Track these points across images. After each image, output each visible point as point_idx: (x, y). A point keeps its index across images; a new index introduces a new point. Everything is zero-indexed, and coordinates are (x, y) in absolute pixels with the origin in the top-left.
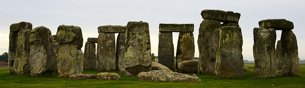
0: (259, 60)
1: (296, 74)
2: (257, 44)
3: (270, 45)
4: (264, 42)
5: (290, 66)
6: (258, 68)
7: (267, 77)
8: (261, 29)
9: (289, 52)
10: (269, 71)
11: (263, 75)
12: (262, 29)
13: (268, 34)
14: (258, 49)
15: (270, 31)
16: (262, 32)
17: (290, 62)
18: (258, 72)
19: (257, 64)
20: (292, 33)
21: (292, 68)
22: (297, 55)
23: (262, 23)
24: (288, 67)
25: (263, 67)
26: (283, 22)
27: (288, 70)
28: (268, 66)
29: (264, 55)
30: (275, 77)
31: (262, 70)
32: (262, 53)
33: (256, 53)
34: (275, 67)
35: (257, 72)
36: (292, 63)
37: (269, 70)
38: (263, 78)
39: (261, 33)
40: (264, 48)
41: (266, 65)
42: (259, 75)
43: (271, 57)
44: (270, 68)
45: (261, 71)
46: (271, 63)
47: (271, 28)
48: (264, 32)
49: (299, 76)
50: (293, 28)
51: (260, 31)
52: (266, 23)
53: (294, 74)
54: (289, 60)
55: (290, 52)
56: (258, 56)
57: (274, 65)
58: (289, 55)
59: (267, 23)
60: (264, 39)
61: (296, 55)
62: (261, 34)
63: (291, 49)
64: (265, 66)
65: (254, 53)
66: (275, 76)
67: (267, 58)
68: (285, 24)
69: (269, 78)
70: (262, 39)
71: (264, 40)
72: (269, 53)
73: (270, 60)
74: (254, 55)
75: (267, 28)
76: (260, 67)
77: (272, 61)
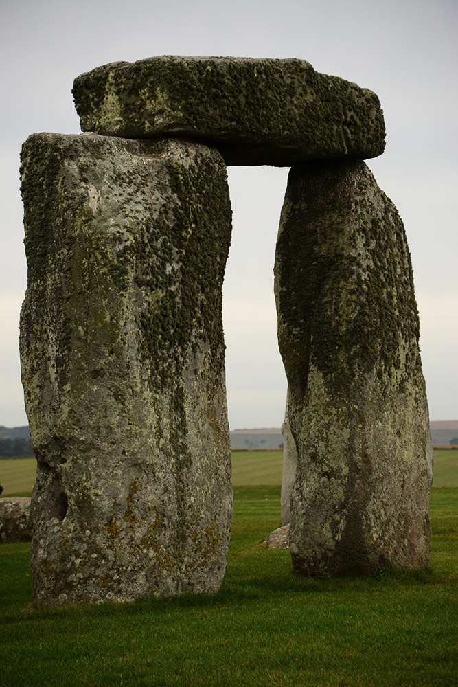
0: (72, 440)
1: (401, 560)
2: (58, 291)
3: (172, 295)
4: (117, 273)
5: (351, 484)
6: (61, 516)
7: (139, 600)
8: (88, 145)
9: (342, 357)
10: (165, 537)
11: (108, 583)
12: (95, 149)
13: (157, 199)
14: (65, 342)
15: (171, 168)
16: (97, 179)
17: (351, 449)
18: (63, 559)
19: (57, 477)
20: (370, 193)
21: (372, 506)
22: (409, 386)
23: (101, 94)
24: (340, 494)
25: (106, 505)
26: (292, 92)
27: (334, 525)
28: (150, 494)
29: (118, 396)
30: (223, 597)
31: (97, 530)
32: (96, 374)
33: (45, 376)
34: (215, 499)
35: (55, 556)
36: (366, 459)
37: (159, 527)
38: (108, 610)
39: (92, 191)
40: (112, 332)
41: (133, 489)
42: (69, 586)
43: (177, 406)
44: (171, 508)
45: (93, 547)
46: (180, 466)
47: (185, 137)
48: (118, 179)
49: (428, 571)
50: (377, 147)
51: (83, 169)
52: (134, 90)
53: (382, 558)
54: (346, 433)
55: (350, 361)
56: (67, 399)
57: (210, 486)
58: (341, 386)
59: (145, 93)
60: (117, 239)
61: (401, 389)
62: (84, 198)
63: (357, 332)
64: (123, 495)
65: (27, 377)
66: (214, 583)
67: (141, 421)
68: (308, 109)
69: (165, 603)
70: (92, 244)
71: (112, 250)
72: (163, 374)
73: (174, 438)
74: (28, 394)
75: (151, 141)
76: (85, 505)
77: (194, 441)
